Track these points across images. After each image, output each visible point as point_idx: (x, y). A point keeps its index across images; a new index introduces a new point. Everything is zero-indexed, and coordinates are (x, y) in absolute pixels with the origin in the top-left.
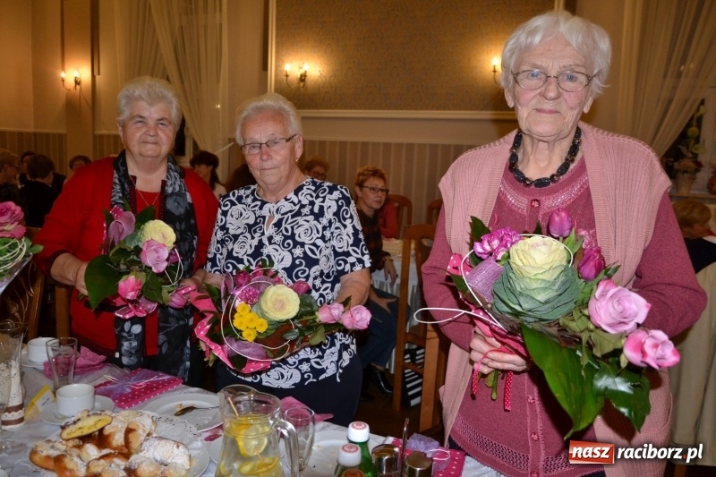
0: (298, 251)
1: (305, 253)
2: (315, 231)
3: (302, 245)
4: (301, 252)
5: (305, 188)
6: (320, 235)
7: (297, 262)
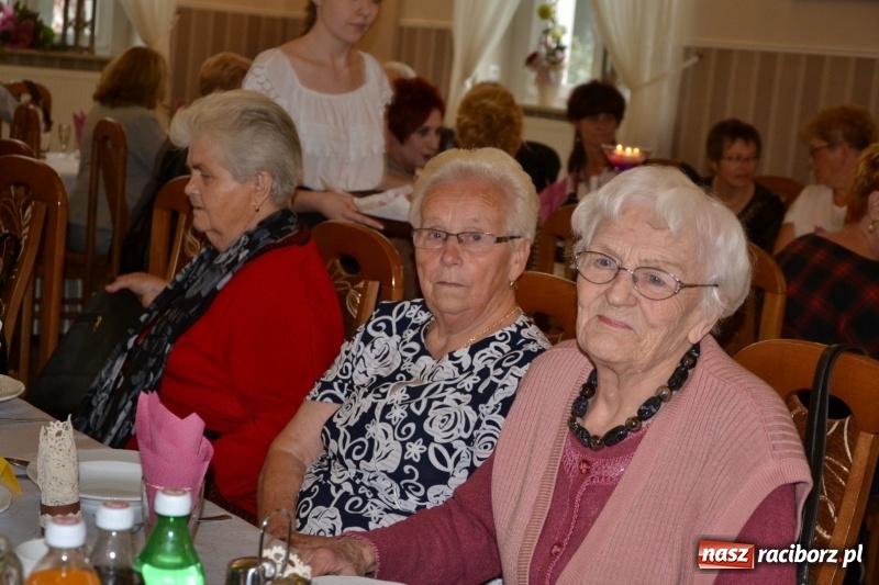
0: (415, 450)
1: (425, 456)
2: (461, 425)
3: (428, 440)
4: (418, 452)
5: (493, 344)
6: (466, 436)
7: (406, 469)
